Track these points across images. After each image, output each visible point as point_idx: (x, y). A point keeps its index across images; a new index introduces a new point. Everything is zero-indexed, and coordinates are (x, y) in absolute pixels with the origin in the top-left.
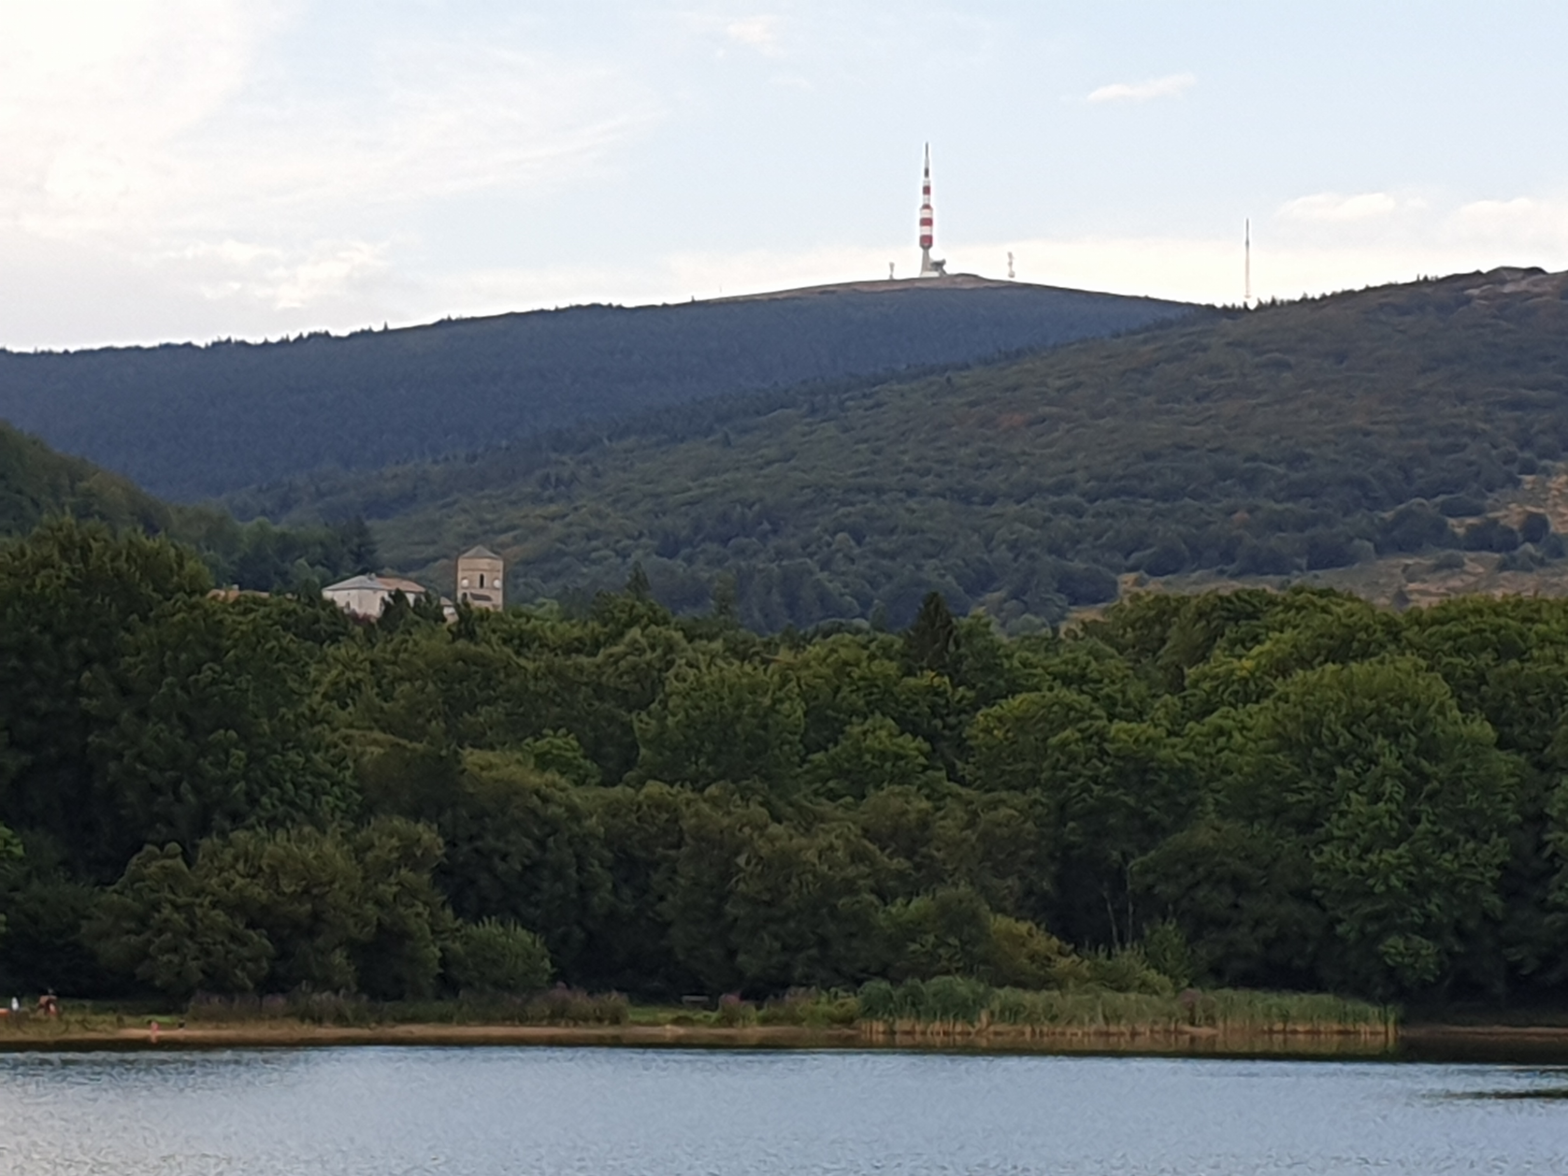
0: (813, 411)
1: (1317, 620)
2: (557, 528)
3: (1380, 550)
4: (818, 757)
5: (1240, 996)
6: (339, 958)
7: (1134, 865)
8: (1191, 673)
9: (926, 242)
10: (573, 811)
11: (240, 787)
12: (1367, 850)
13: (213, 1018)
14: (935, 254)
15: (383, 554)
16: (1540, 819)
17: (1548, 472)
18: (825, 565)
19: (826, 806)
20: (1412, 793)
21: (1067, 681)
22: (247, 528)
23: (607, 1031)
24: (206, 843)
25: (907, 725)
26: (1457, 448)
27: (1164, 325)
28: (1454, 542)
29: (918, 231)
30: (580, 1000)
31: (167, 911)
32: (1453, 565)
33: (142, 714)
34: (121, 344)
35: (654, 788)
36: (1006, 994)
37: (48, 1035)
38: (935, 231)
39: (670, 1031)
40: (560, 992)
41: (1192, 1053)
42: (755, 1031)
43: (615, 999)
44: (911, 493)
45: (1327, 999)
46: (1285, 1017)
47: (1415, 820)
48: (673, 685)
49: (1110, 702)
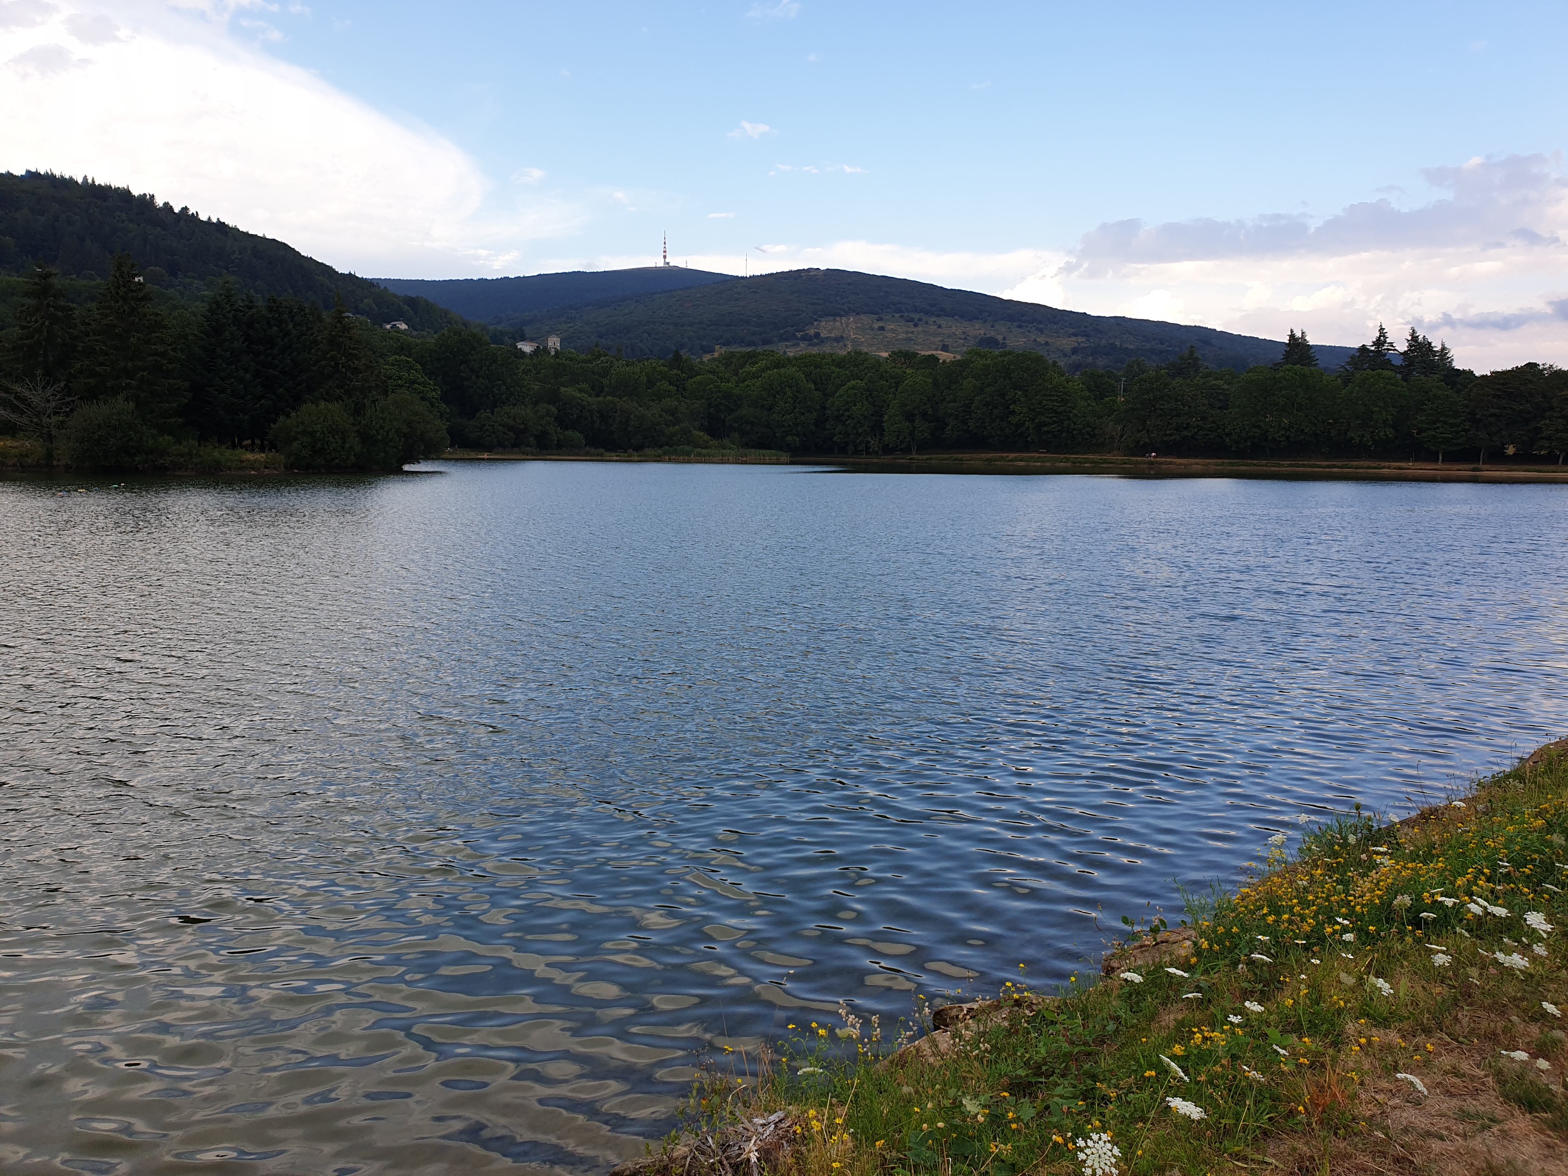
0: (637, 301)
1: (771, 358)
2: (571, 330)
3: (779, 341)
4: (649, 391)
5: (753, 450)
6: (532, 439)
7: (727, 419)
8: (740, 371)
9: (665, 257)
10: (588, 403)
11: (504, 396)
12: (784, 415)
13: (501, 454)
14: (667, 260)
15: (527, 336)
16: (825, 408)
17: (820, 321)
18: (641, 341)
19: (651, 403)
20: (795, 402)
21: (710, 372)
22: (491, 328)
23: (600, 458)
24: (496, 410)
25: (671, 383)
26: (799, 315)
27: (726, 281)
28: (798, 339)
29: (663, 254)
30: (593, 450)
31: (487, 427)
32: (797, 345)
33: (478, 377)
34: (454, 279)
35: (609, 398)
36: (699, 450)
37: (459, 457)
38: (667, 254)
39: (615, 458)
40: (588, 448)
41: (743, 463)
42: (636, 458)
43: (601, 450)
44: (663, 324)
45: (774, 451)
46: (764, 455)
47: (795, 408)
48: (612, 372)
49: (721, 378)
